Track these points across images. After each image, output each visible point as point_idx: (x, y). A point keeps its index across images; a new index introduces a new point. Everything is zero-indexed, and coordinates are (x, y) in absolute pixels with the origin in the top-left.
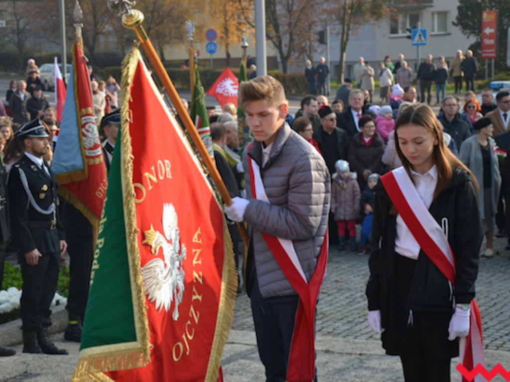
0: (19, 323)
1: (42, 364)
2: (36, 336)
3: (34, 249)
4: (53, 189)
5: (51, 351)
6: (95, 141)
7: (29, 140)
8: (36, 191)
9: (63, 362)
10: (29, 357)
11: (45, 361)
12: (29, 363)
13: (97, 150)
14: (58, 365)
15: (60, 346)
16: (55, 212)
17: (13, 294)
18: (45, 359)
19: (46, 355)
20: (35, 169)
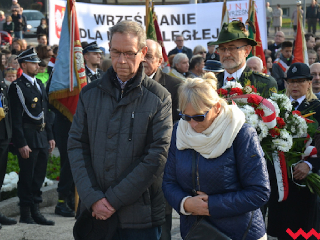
0: (16, 199)
1: (36, 233)
2: (30, 210)
3: (25, 145)
4: (42, 101)
5: (42, 222)
6: (82, 66)
7: (25, 64)
8: (29, 102)
9: (51, 231)
10: (25, 226)
11: (37, 230)
12: (26, 231)
13: (82, 73)
14: (47, 234)
16: (43, 118)
17: (13, 177)
18: (38, 228)
19: (38, 225)
20: (29, 86)
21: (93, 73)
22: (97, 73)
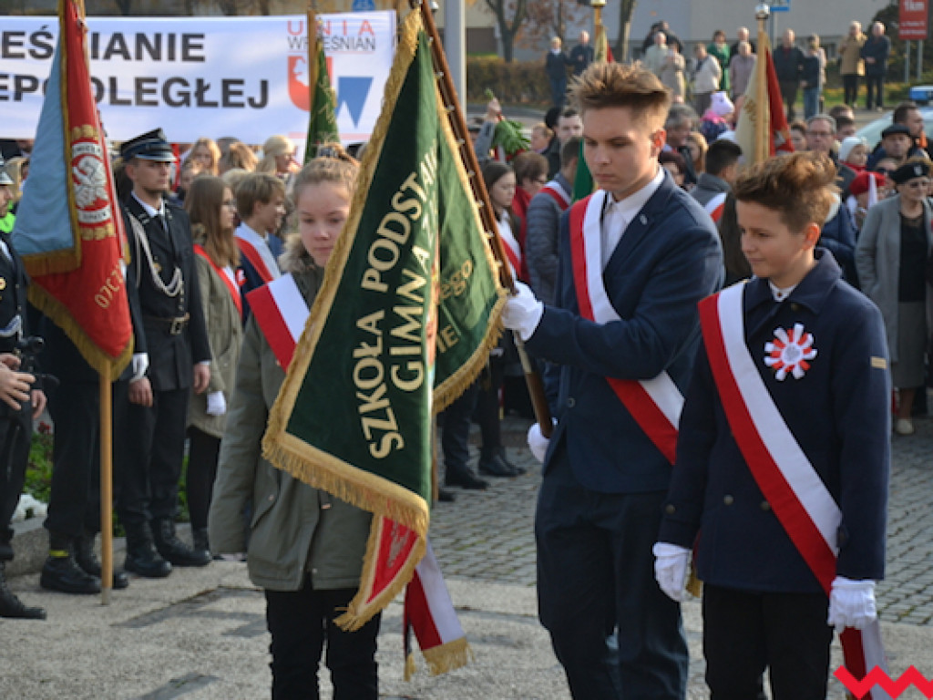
4: (17, 286)
6: (100, 194)
9: (32, 634)
13: (101, 211)
14: (22, 640)
15: (29, 600)
21: (153, 212)
22: (162, 212)
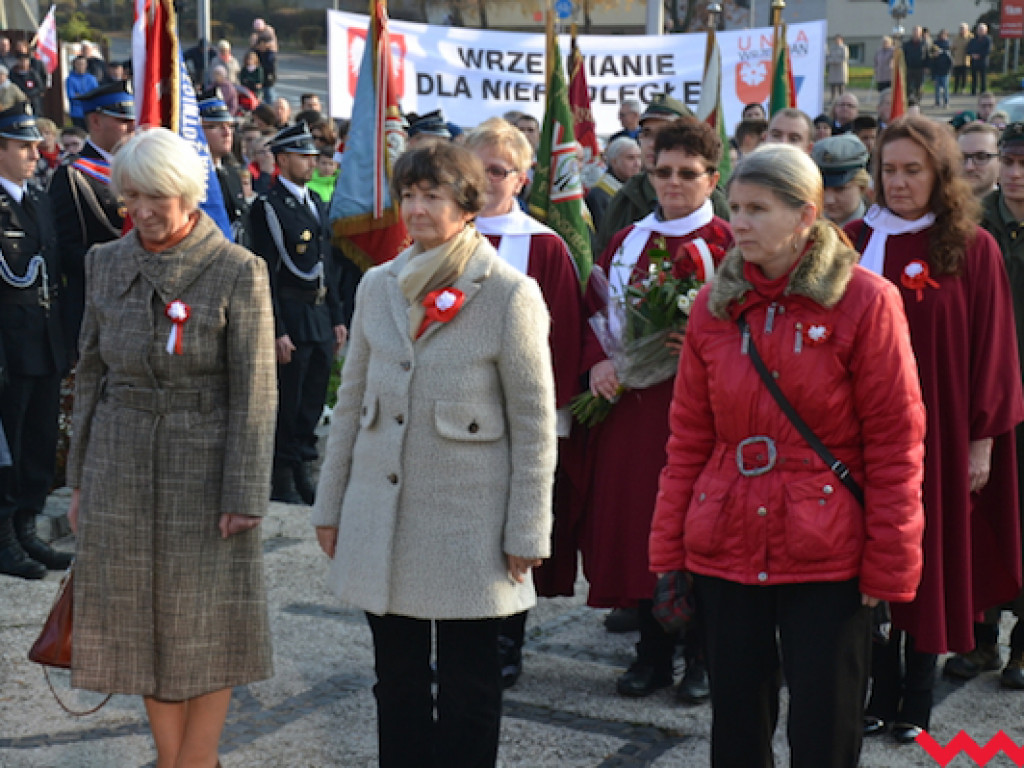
2: (291, 474)
3: (282, 335)
4: (320, 238)
7: (285, 156)
8: (291, 241)
10: (284, 509)
12: (283, 519)
16: (322, 276)
20: (293, 205)
